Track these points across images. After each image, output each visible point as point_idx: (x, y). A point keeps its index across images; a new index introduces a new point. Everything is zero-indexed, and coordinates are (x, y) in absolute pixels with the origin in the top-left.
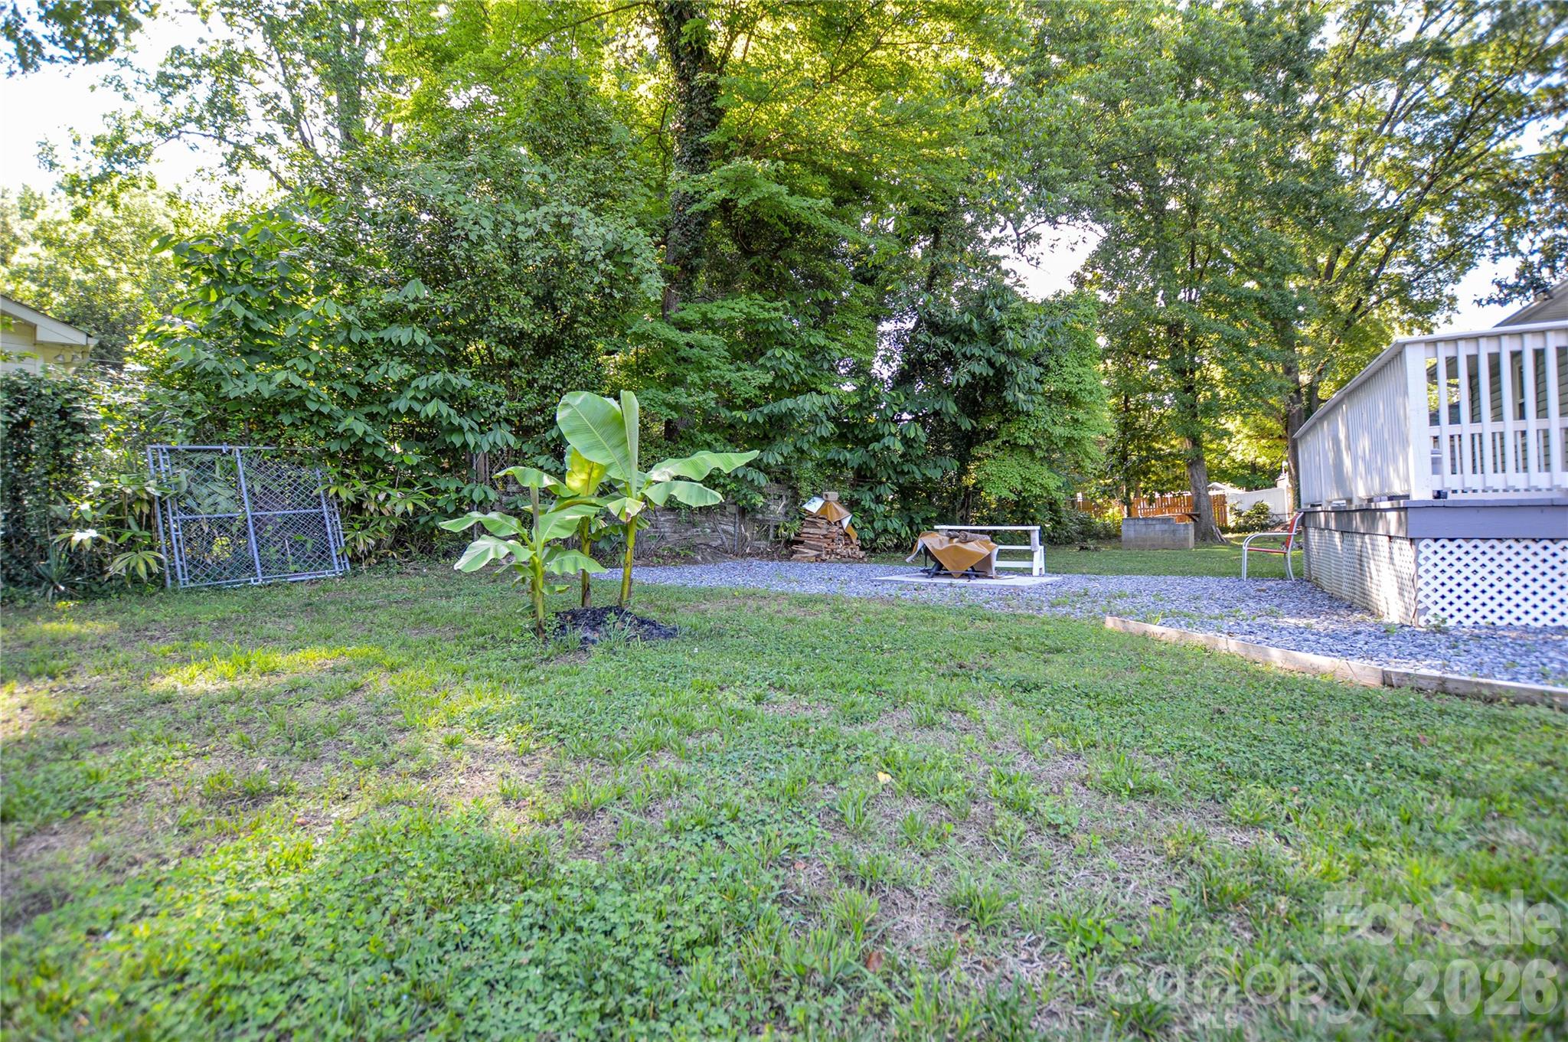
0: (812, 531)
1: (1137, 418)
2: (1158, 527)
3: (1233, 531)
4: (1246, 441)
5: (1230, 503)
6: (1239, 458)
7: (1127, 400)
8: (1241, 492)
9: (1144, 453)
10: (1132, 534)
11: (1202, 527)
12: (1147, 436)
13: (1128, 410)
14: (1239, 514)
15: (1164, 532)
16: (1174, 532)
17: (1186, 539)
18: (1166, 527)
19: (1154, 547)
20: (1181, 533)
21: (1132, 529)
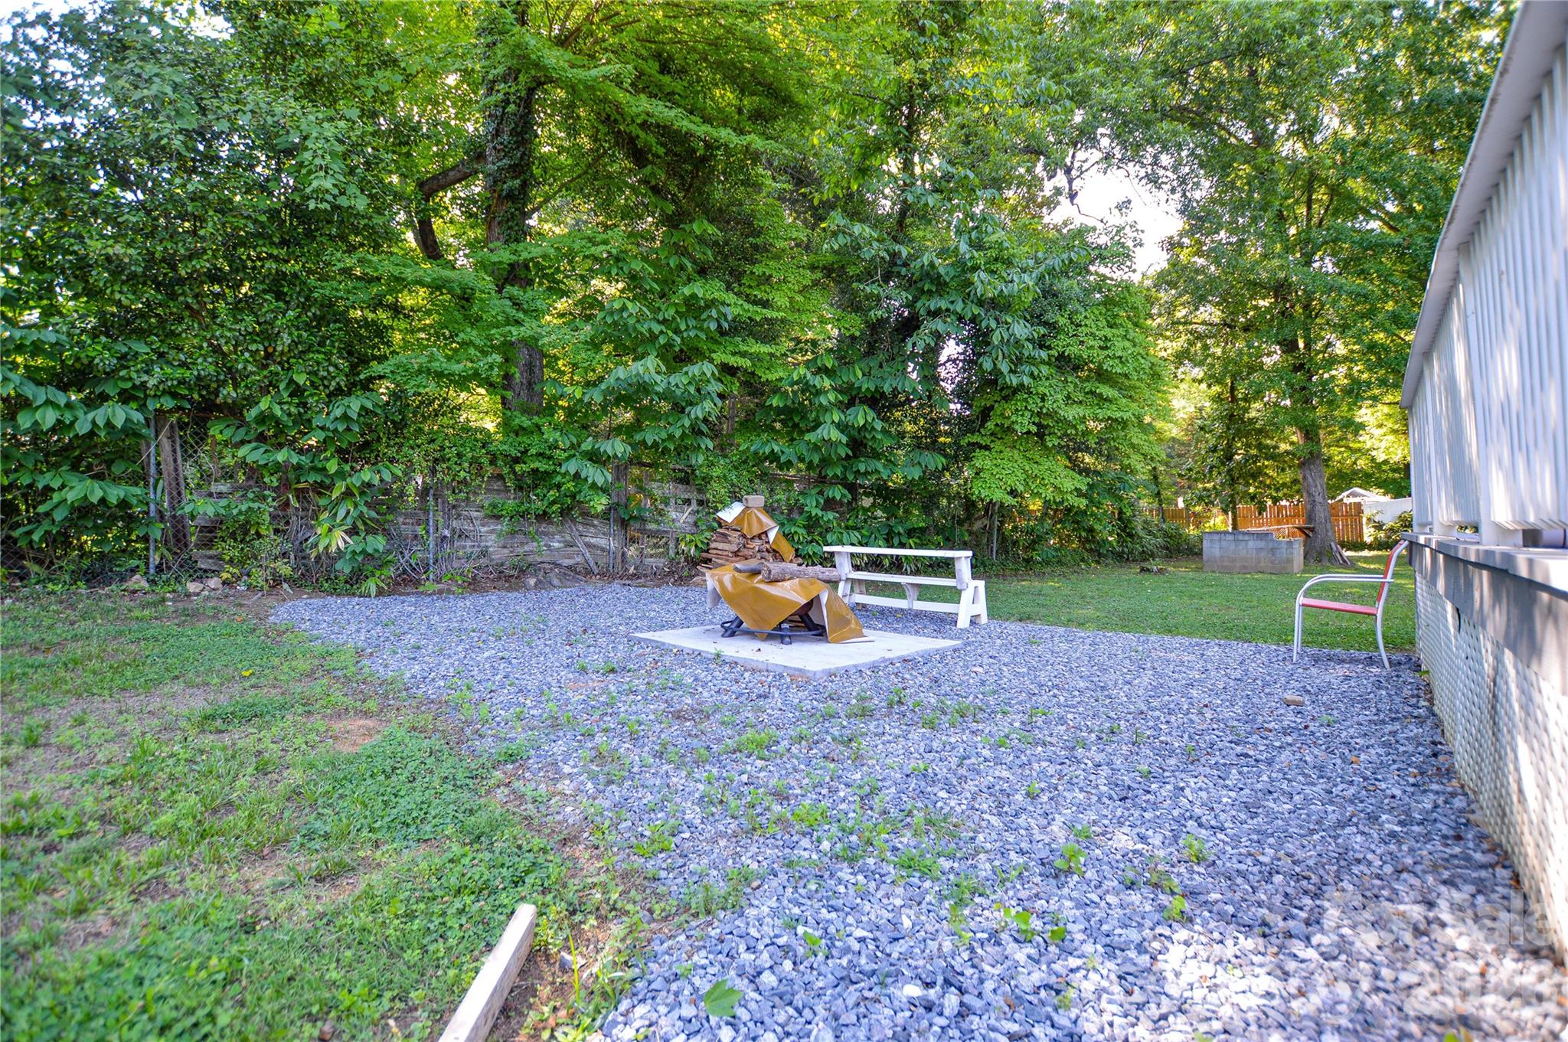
0: (721, 546)
1: (1246, 410)
2: (1251, 544)
3: (1370, 547)
4: (1391, 437)
5: (1367, 512)
6: (1381, 457)
7: (1233, 389)
8: (1387, 499)
9: (1254, 452)
10: (1217, 552)
11: (1318, 544)
12: (1260, 431)
13: (1234, 399)
14: (1379, 527)
15: (1259, 550)
16: (1273, 550)
17: (1290, 561)
18: (1262, 544)
19: (1245, 570)
20: (1283, 552)
21: (1217, 545)
